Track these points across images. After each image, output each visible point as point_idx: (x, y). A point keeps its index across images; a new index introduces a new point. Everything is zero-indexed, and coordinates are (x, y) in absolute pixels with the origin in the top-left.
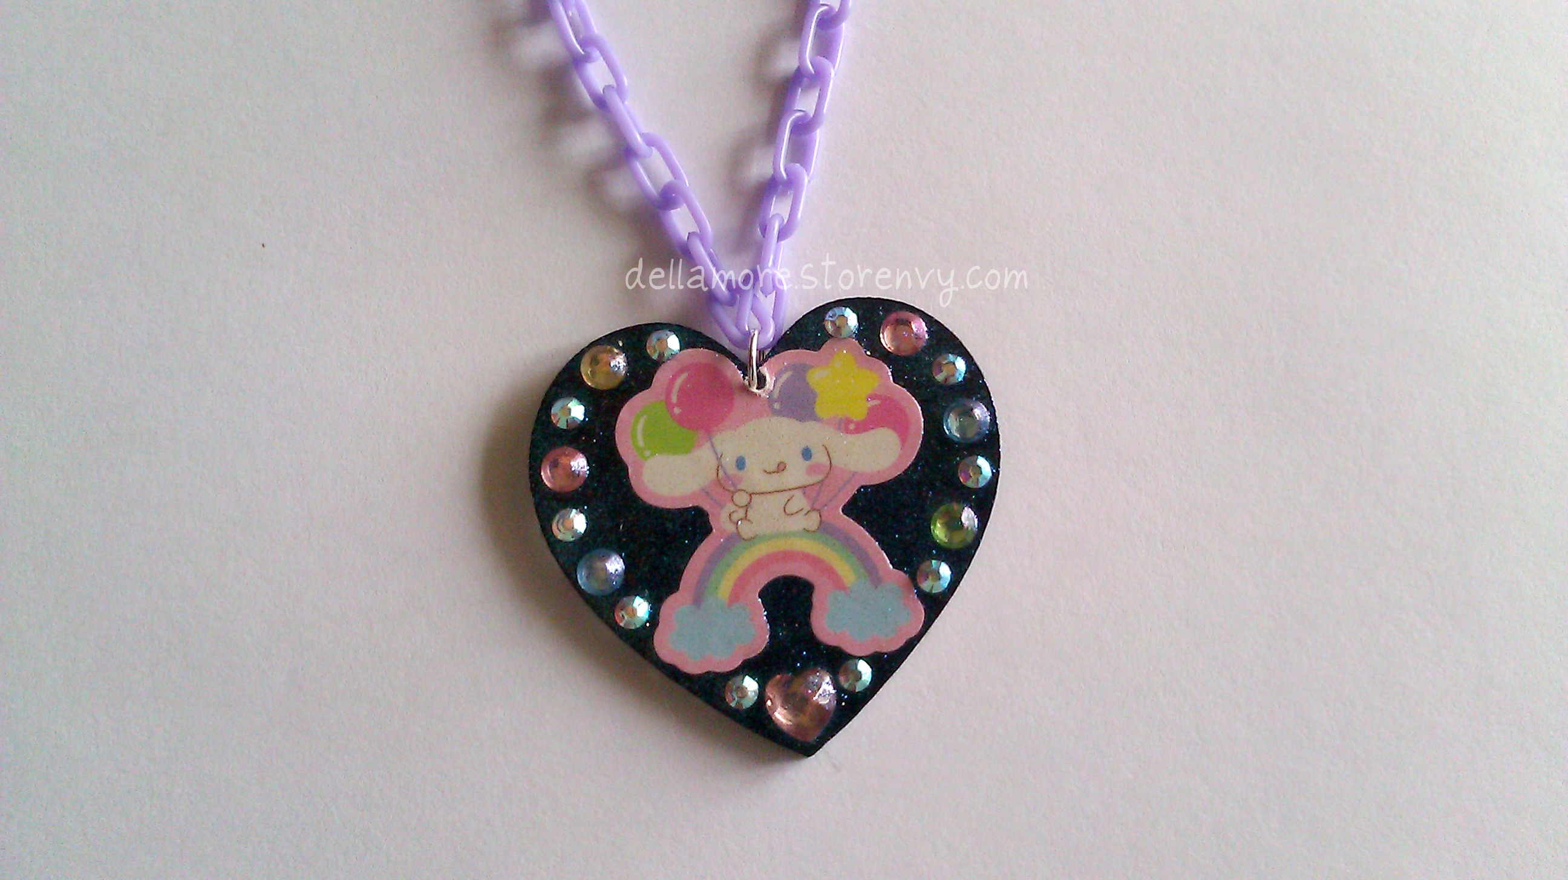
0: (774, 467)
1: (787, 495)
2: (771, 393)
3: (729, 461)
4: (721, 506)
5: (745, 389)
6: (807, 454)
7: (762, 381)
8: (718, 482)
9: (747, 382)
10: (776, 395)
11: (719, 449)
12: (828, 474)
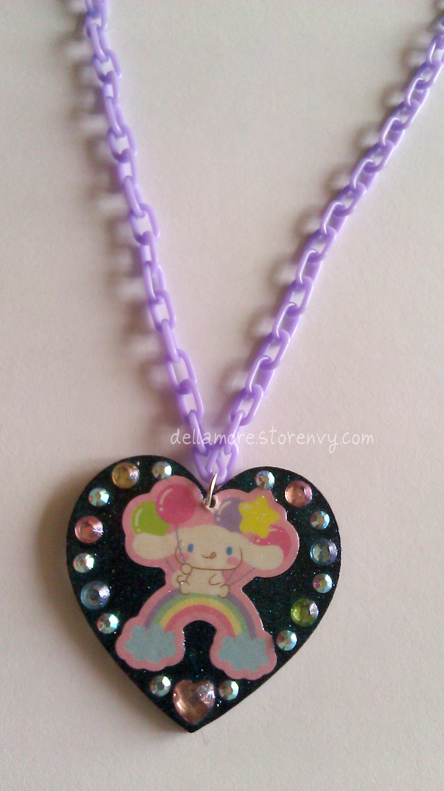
0: (209, 554)
1: (213, 573)
2: (217, 512)
3: (184, 545)
4: (174, 571)
5: (203, 506)
6: (229, 551)
7: (213, 503)
8: (175, 556)
9: (204, 502)
10: (219, 513)
11: (181, 537)
12: (239, 565)
